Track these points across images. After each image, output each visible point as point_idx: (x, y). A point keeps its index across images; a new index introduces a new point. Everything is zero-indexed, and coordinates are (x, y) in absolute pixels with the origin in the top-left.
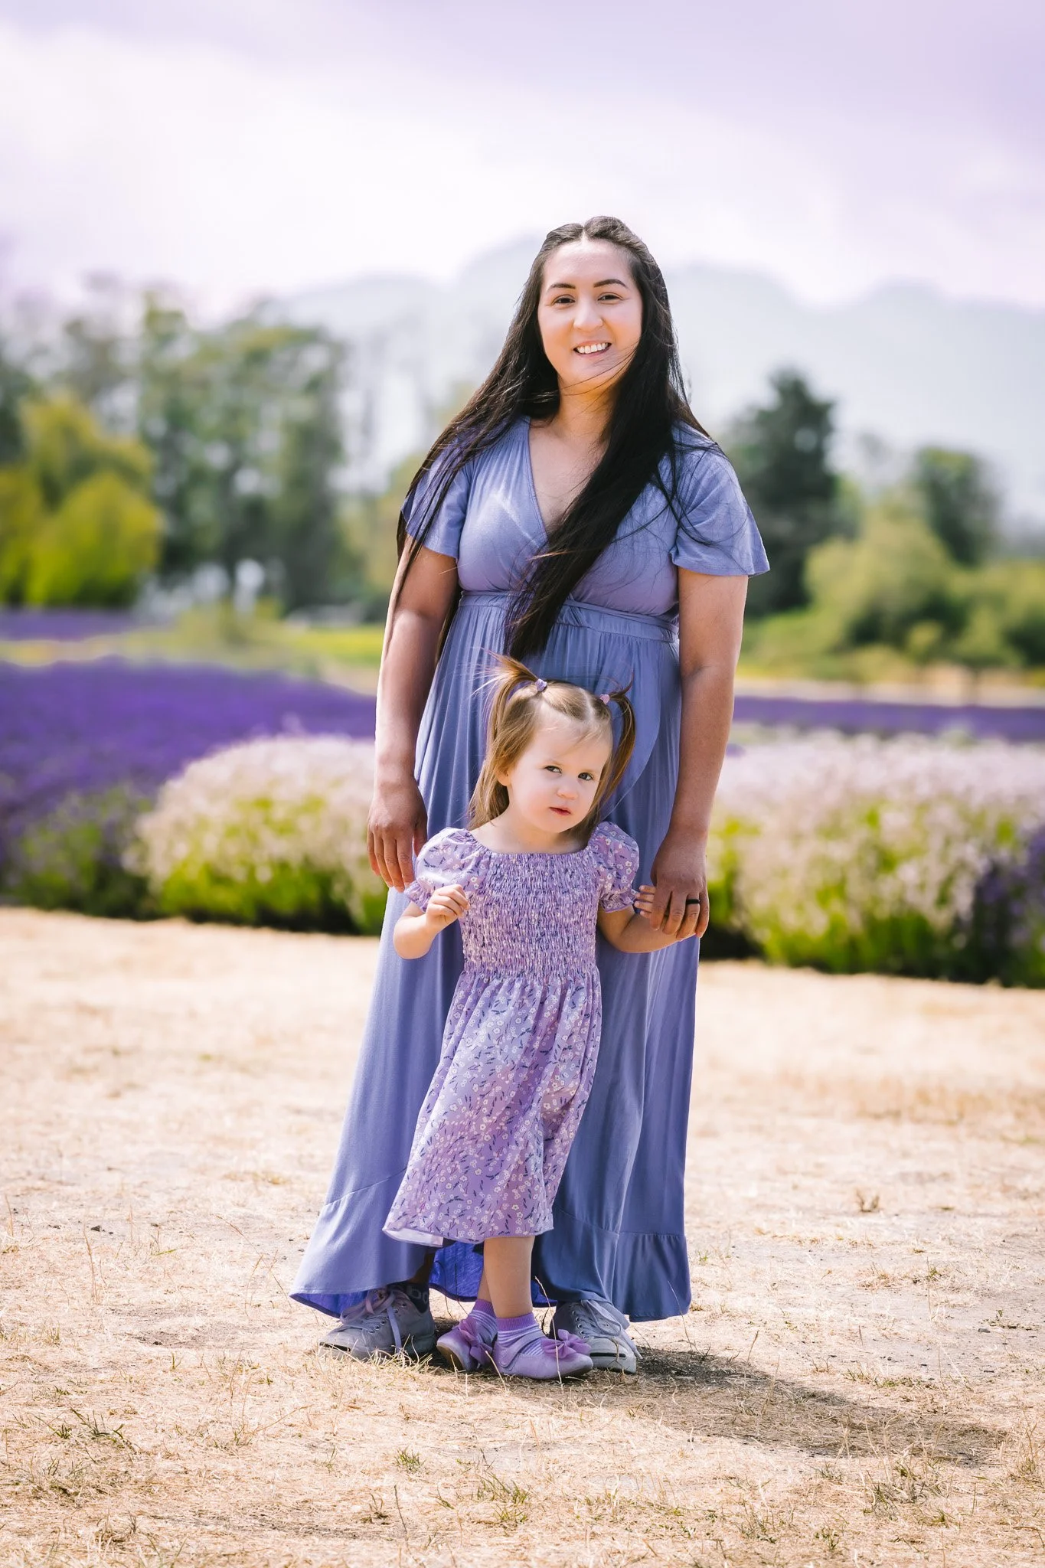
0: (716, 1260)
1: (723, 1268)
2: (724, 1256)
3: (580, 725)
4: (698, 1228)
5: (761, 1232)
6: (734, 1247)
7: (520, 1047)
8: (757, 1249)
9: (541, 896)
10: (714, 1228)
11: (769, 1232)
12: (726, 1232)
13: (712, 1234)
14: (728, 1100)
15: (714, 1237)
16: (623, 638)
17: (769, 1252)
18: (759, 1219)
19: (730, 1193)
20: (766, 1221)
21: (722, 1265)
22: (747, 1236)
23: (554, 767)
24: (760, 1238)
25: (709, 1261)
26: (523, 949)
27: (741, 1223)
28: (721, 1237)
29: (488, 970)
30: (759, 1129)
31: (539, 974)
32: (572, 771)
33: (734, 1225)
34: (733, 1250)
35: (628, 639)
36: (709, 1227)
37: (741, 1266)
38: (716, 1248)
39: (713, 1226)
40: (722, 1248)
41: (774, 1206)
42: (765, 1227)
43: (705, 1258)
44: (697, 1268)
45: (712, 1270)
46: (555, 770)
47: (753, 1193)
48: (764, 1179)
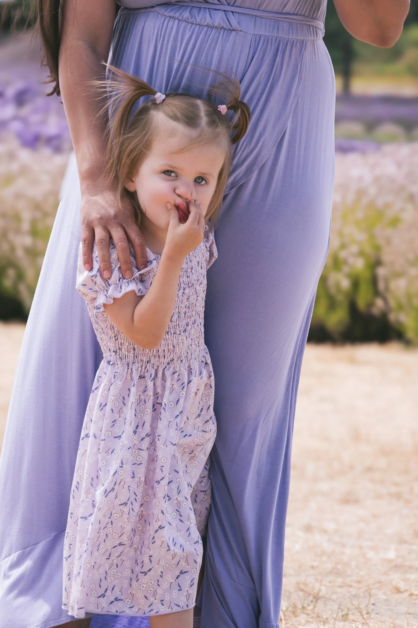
0: (357, 616)
1: (363, 624)
2: (364, 612)
3: (194, 133)
4: (341, 587)
5: (398, 590)
6: (374, 604)
7: (176, 429)
8: (395, 606)
9: (187, 291)
10: (355, 587)
11: (406, 591)
12: (366, 591)
13: (354, 593)
14: (369, 469)
15: (355, 596)
16: (272, 39)
17: (406, 609)
18: (396, 579)
19: (371, 554)
20: (403, 580)
21: (362, 621)
22: (387, 595)
23: (172, 172)
24: (397, 596)
25: (351, 617)
26: (175, 340)
27: (380, 582)
28: (362, 595)
29: (142, 360)
30: (398, 496)
31: (184, 360)
32: (189, 176)
33: (374, 584)
34: (373, 607)
35: (276, 40)
36: (351, 586)
37: (380, 621)
38: (357, 606)
39: (355, 585)
40: (362, 606)
41: (411, 567)
42: (402, 585)
43: (347, 615)
44: (339, 624)
45: (353, 625)
46: (173, 174)
47: (392, 555)
48: (402, 542)
